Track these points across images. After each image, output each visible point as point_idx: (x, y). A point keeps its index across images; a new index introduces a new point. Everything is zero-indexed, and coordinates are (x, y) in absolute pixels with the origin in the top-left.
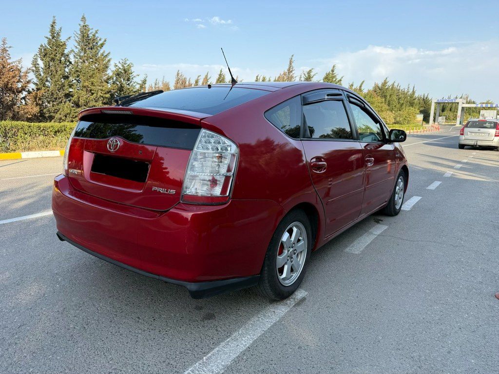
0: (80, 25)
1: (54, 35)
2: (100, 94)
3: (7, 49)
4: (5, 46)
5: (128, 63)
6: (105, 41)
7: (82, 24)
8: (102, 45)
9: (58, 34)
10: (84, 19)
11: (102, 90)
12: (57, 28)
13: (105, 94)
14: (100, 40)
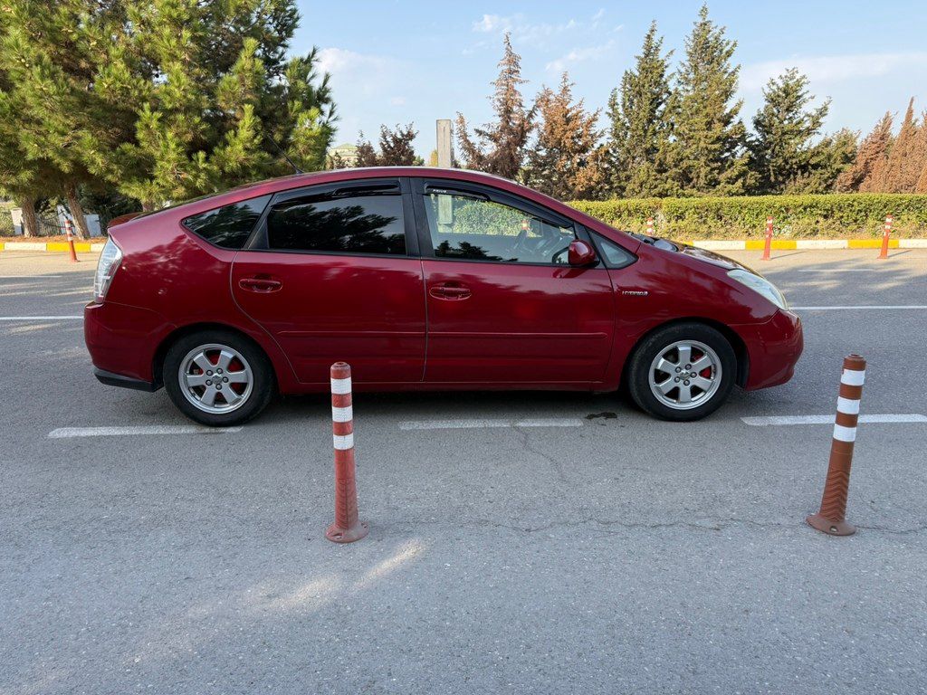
0: (695, 23)
1: (650, 51)
2: (702, 144)
3: (569, 88)
4: (566, 84)
5: (798, 76)
6: (735, 45)
7: (700, 20)
8: (729, 54)
9: (657, 49)
10: (704, 11)
11: (706, 137)
12: (656, 38)
13: (712, 143)
14: (727, 44)
